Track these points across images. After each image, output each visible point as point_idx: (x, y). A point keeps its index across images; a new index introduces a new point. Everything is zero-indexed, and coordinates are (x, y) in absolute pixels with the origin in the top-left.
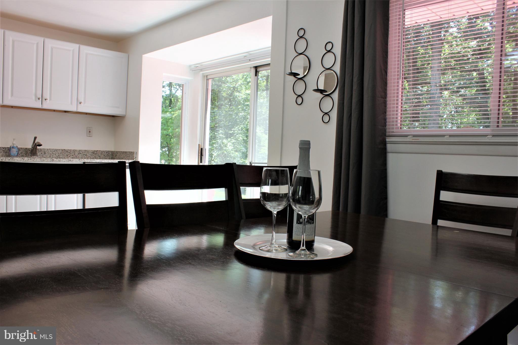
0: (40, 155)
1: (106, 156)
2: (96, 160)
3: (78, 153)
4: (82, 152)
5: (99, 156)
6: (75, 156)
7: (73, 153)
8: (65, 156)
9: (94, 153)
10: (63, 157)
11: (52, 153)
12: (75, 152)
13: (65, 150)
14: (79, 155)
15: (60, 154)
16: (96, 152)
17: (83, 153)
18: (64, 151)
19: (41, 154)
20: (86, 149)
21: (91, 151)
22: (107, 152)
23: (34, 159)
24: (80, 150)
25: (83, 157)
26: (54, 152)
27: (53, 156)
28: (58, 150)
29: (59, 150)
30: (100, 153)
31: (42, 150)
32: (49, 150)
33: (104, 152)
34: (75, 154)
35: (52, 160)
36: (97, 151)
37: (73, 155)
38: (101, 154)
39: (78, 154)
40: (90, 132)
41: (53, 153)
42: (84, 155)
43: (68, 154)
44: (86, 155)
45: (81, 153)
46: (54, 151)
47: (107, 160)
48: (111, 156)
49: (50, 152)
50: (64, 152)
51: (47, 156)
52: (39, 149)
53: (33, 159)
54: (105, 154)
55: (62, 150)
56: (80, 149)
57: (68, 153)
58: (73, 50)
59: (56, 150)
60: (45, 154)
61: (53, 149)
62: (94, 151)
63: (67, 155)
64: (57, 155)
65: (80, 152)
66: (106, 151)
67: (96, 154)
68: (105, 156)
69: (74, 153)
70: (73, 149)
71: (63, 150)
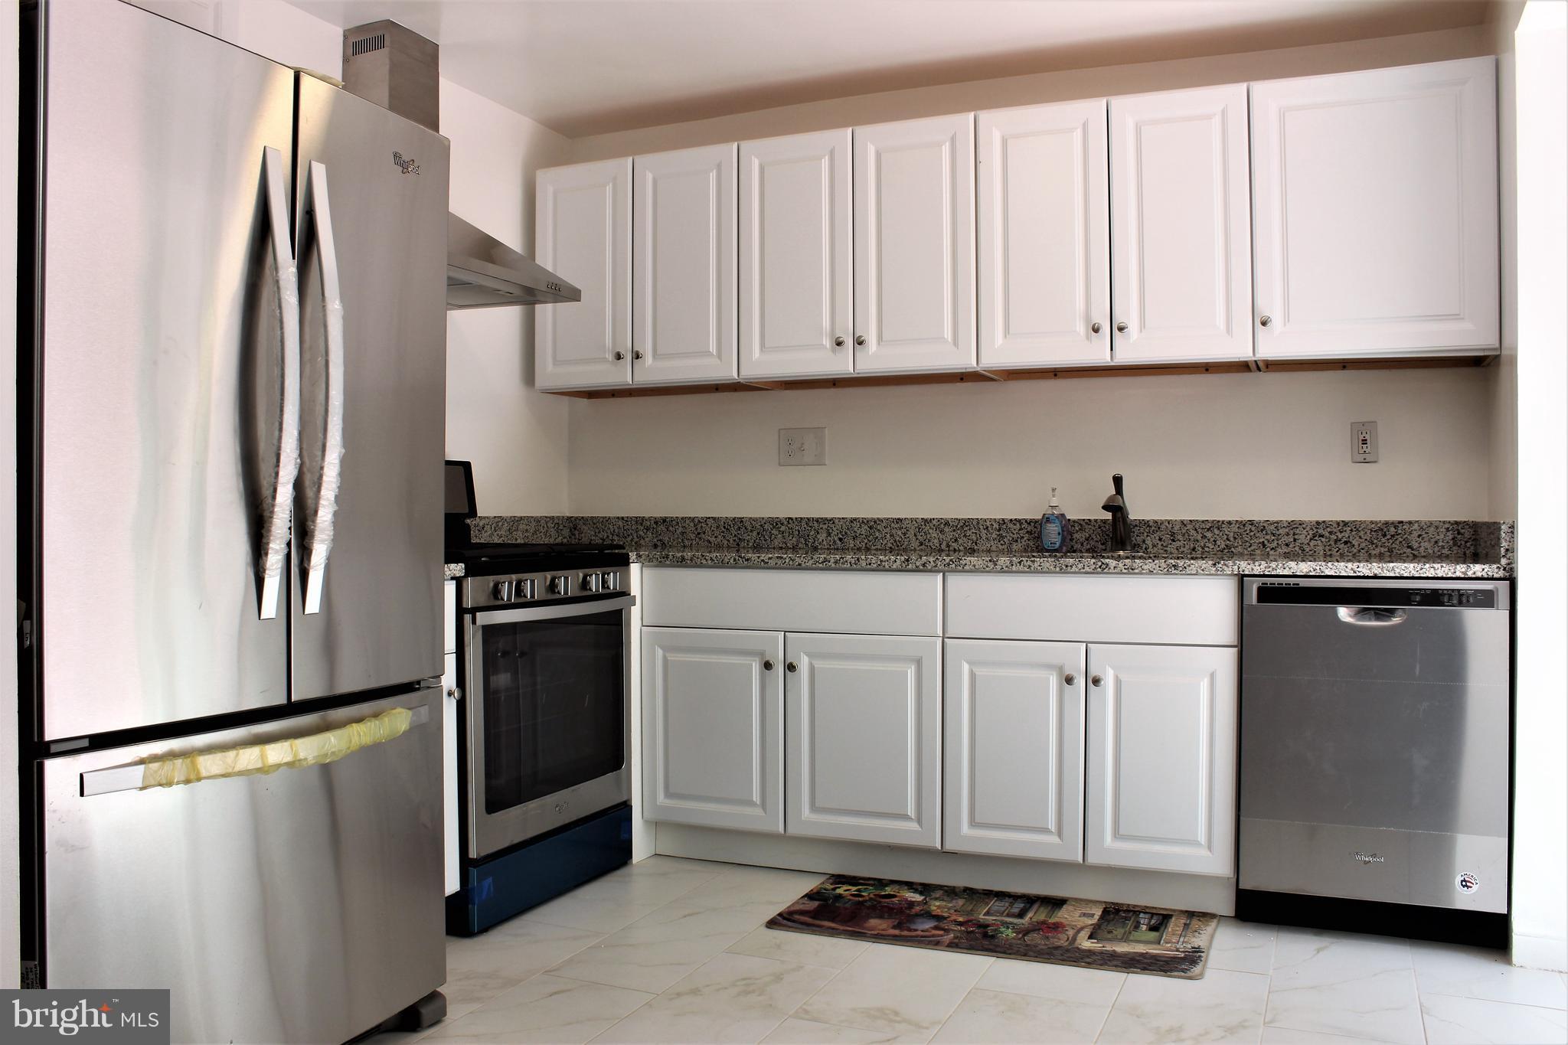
0: (1154, 546)
1: (1443, 547)
2: (1292, 564)
3: (1311, 532)
4: (1329, 529)
5: (1409, 547)
6: (1297, 549)
7: (1288, 534)
8: (1252, 548)
9: (1384, 535)
10: (1246, 552)
11: (1199, 538)
12: (1297, 531)
13: (1252, 524)
14: (1312, 543)
15: (1235, 538)
16: (1392, 529)
17: (1330, 533)
18: (1248, 527)
19: (1160, 539)
20: (1346, 519)
21: (1372, 522)
22: (1448, 529)
23: (1033, 561)
24: (1318, 523)
25: (1334, 553)
26: (1209, 535)
27: (1206, 549)
28: (1223, 522)
29: (1230, 523)
30: (1415, 534)
31: (1163, 527)
32: (1189, 527)
33: (1432, 529)
34: (1295, 540)
35: (1100, 564)
36: (1401, 522)
37: (1287, 545)
38: (1419, 536)
39: (1311, 539)
40: (1364, 442)
41: (1204, 537)
42: (1336, 541)
43: (1269, 541)
44: (1346, 543)
45: (1322, 536)
46: (1208, 530)
47: (1350, 565)
48: (1468, 544)
49: (1193, 532)
50: (1251, 531)
51: (1182, 549)
52: (1151, 524)
53: (1029, 563)
54: (1442, 536)
55: (1242, 524)
56: (1321, 519)
57: (1268, 537)
58: (1224, 113)
59: (1218, 525)
60: (1173, 541)
61: (1203, 522)
62: (1386, 523)
63: (1264, 545)
64: (1223, 546)
65: (1320, 531)
66: (1444, 522)
67: (1393, 536)
68: (1440, 544)
69: (1294, 534)
70: (1290, 519)
71: (1244, 525)
